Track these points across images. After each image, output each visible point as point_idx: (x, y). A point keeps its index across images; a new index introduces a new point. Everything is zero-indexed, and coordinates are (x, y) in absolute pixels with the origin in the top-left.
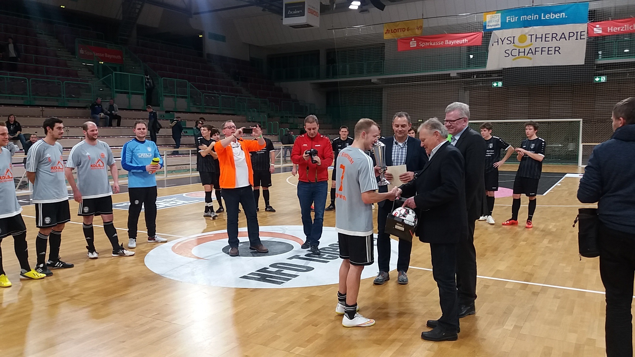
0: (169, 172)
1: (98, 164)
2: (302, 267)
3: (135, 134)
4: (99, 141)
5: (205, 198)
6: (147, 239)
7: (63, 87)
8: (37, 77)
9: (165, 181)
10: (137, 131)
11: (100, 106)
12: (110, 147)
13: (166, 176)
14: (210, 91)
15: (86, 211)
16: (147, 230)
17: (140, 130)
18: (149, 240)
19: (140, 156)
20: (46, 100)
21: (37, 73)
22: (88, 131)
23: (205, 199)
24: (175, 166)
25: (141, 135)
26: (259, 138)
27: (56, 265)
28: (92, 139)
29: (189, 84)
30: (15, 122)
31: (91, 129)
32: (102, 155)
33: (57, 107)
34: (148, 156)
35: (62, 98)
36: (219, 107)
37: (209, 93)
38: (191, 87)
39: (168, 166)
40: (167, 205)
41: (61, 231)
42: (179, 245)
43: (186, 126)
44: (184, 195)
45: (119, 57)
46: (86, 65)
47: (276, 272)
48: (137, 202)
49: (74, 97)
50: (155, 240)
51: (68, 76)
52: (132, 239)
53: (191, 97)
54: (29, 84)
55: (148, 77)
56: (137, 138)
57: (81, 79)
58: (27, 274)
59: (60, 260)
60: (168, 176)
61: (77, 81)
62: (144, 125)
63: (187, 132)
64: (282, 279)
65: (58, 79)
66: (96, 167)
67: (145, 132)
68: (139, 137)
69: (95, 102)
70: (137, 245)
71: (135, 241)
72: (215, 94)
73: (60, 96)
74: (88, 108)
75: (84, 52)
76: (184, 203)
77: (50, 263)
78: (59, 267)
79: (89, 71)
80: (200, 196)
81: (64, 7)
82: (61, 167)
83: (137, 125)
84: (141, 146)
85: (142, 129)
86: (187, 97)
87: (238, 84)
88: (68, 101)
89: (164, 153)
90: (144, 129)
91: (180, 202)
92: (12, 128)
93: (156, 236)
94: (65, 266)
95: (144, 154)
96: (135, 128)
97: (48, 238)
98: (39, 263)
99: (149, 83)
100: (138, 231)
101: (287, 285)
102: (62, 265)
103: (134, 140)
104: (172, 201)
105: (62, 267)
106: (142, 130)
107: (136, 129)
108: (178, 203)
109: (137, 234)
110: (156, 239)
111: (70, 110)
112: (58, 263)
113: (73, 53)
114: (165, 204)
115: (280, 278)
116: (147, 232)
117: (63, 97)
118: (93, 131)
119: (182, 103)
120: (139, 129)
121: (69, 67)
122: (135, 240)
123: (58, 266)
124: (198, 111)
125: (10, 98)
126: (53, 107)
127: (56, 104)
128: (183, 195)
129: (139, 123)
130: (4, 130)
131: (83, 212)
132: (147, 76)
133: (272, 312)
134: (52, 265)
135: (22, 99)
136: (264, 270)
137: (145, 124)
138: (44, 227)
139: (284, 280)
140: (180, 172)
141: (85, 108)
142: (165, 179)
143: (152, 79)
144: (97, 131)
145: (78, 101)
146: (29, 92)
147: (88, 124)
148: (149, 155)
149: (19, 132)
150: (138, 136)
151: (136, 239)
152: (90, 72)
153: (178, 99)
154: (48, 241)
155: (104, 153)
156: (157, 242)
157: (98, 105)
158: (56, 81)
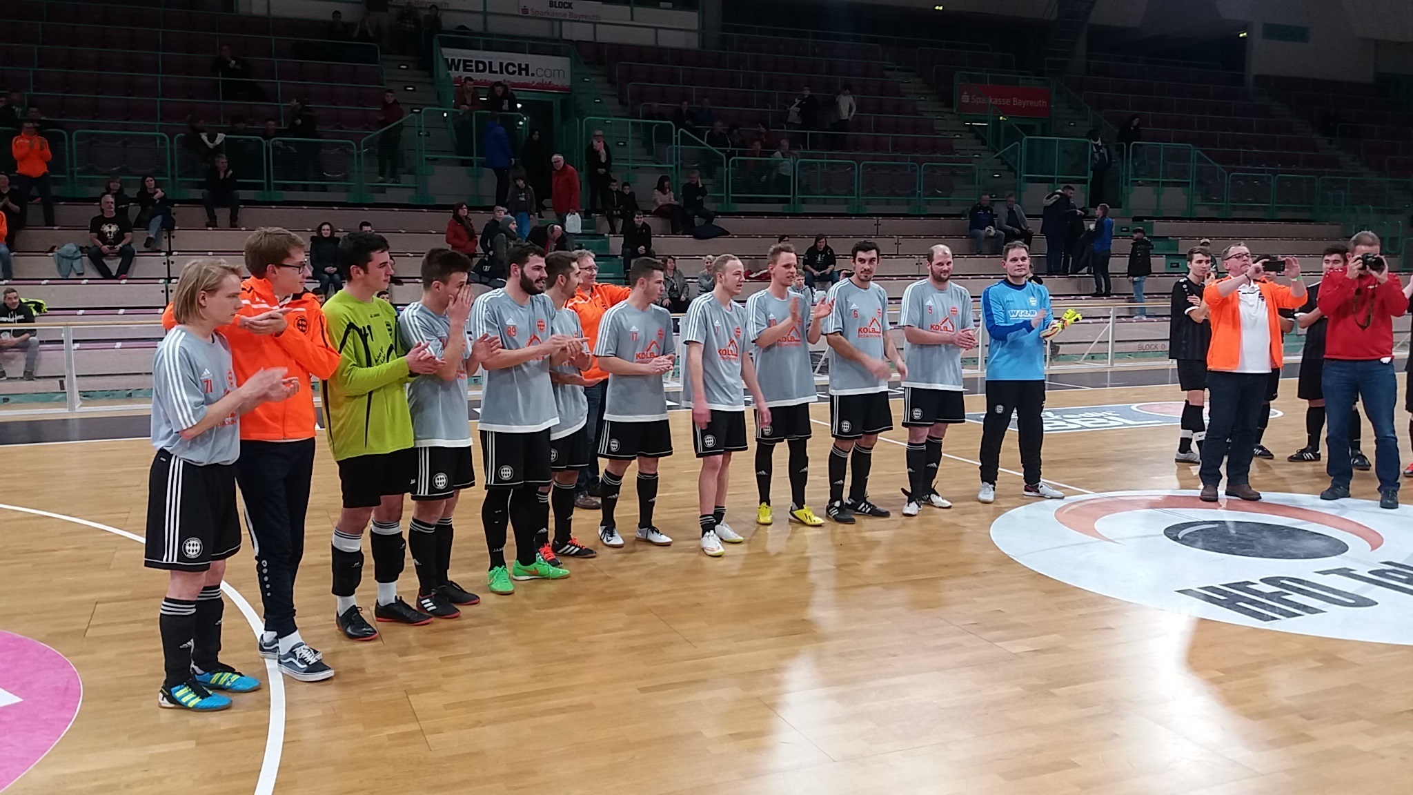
0: (1119, 355)
1: (943, 325)
2: (1346, 595)
3: (1006, 270)
4: (953, 284)
5: (1181, 417)
6: (1023, 487)
7: (920, 175)
8: (874, 159)
9: (1109, 374)
10: (1008, 263)
11: (989, 212)
12: (972, 297)
13: (1112, 364)
14: (1249, 167)
15: (916, 417)
16: (1023, 470)
17: (1016, 263)
18: (1026, 490)
19: (1013, 316)
20: (888, 203)
21: (877, 150)
22: (933, 263)
23: (1182, 419)
24: (1137, 343)
25: (1017, 273)
26: (1295, 280)
27: (859, 508)
28: (939, 280)
29: (1195, 151)
30: (827, 247)
31: (939, 261)
32: (954, 310)
33: (905, 216)
34: (1029, 315)
35: (917, 198)
36: (1269, 203)
37: (1248, 171)
38: (1200, 159)
39: (1116, 341)
40: (1088, 424)
41: (872, 448)
42: (1074, 507)
43: (1177, 250)
44: (1134, 407)
45: (1042, 103)
46: (971, 125)
47: (1269, 596)
48: (1000, 409)
49: (939, 195)
50: (1038, 492)
51: (934, 152)
52: (987, 484)
53: (1200, 182)
54: (859, 173)
55: (1099, 142)
56: (1009, 278)
57: (958, 155)
58: (797, 513)
59: (868, 500)
60: (1115, 365)
61: (950, 160)
62: (1024, 250)
63: (1178, 264)
64: (1278, 611)
65: (913, 160)
66: (939, 331)
67: (1026, 265)
68: (1014, 277)
69: (979, 204)
70: (995, 497)
71: (994, 489)
72: (1263, 171)
73: (913, 194)
74: (965, 217)
75: (971, 100)
76: (1125, 424)
77: (850, 503)
78: (865, 512)
79: (977, 137)
80: (1168, 413)
81: (941, 8)
82: (877, 329)
83: (1010, 252)
84: (1013, 295)
85: (1020, 260)
86: (1188, 183)
87: (1330, 143)
88: (928, 203)
89: (1111, 312)
90: (1023, 259)
91: (1117, 421)
92: (819, 259)
93: (1040, 484)
94: (876, 513)
95: (1022, 312)
96: (1006, 260)
97: (849, 456)
98: (832, 501)
99: (1102, 155)
100: (1000, 469)
101: (1284, 625)
102: (869, 509)
103: (1002, 282)
104: (1102, 417)
105: (869, 513)
106: (1021, 262)
107: (1008, 260)
108: (1112, 423)
109: (998, 476)
110: (1040, 490)
111: (929, 221)
112: (863, 505)
113: (947, 100)
114: (1083, 424)
115: (1273, 608)
116: (1022, 475)
117: (919, 195)
118: (941, 264)
119: (1175, 198)
120: (1015, 260)
121: (939, 134)
122: (992, 486)
123: (864, 510)
124: (1214, 214)
125: (825, 202)
126: (898, 216)
127: (905, 210)
128: (1132, 408)
129: (1014, 247)
130: (790, 258)
131: (912, 419)
132: (1096, 141)
133: (1217, 670)
134: (854, 507)
135: (846, 202)
136: (1243, 586)
137: (1025, 248)
138: (839, 436)
139: (1281, 614)
140: (1145, 357)
141: (958, 216)
142: (1109, 370)
143: (1107, 147)
144: (951, 265)
145: (948, 203)
146: (858, 189)
147: (935, 250)
148: (1032, 313)
149: (831, 267)
150: (1012, 274)
151: (995, 484)
152: (979, 141)
153: (1166, 188)
154: (849, 461)
155: (957, 306)
156: (1043, 497)
157: (985, 209)
158: (909, 163)
